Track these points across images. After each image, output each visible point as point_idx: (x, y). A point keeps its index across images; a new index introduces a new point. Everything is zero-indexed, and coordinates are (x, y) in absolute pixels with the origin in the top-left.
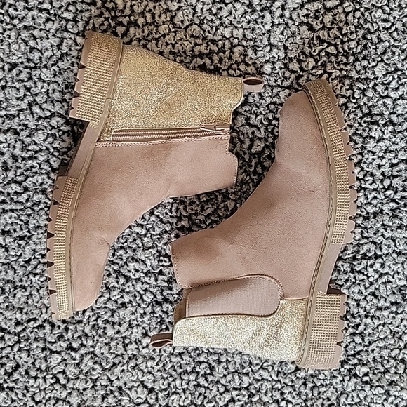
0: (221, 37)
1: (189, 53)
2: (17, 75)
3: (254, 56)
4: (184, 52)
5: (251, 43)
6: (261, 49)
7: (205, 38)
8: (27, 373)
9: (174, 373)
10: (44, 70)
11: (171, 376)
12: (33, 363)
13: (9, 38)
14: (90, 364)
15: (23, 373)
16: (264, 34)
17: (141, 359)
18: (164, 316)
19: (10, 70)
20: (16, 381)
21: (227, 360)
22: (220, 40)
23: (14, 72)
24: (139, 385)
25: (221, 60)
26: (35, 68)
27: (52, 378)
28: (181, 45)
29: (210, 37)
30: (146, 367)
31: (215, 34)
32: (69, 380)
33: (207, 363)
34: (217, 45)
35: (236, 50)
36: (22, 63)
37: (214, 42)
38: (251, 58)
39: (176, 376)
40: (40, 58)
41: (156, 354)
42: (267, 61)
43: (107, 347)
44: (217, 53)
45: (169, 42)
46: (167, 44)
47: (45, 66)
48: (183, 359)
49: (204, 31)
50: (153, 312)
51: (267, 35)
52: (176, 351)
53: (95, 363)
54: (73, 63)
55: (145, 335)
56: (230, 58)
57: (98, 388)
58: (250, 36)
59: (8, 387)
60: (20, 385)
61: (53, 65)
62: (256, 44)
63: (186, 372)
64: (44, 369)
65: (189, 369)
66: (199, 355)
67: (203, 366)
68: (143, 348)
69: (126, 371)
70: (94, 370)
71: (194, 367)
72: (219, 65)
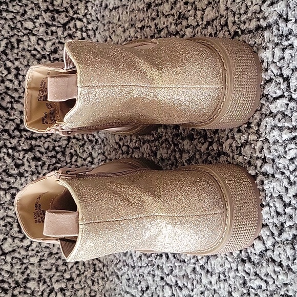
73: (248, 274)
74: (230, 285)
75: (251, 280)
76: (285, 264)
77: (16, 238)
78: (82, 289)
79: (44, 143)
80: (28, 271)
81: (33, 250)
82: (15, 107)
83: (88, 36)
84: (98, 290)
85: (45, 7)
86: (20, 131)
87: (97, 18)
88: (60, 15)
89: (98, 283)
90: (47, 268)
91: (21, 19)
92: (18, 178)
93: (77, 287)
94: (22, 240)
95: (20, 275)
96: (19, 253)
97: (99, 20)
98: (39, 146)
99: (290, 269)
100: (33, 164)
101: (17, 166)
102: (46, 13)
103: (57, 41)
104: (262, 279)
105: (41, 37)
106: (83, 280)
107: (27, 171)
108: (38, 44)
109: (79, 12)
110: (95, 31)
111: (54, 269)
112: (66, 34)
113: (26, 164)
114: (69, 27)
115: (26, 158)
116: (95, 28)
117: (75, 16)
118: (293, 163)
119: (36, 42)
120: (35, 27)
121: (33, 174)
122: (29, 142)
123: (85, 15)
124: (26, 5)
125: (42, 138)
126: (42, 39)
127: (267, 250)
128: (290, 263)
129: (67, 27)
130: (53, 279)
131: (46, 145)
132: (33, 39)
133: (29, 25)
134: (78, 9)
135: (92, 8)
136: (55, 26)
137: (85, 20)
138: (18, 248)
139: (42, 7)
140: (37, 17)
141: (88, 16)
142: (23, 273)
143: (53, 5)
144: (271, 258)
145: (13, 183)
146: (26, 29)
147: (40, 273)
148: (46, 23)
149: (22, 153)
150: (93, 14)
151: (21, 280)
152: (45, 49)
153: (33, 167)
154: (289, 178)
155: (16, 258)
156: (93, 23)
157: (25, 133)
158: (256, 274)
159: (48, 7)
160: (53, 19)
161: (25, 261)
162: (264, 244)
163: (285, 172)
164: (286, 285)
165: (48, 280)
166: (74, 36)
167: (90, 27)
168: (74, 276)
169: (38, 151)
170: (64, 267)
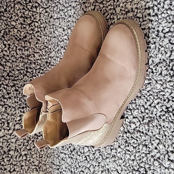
1: (144, 7)
4: (142, 7)
8: (77, 153)
9: (130, 169)
12: (79, 149)
14: (98, 155)
15: (76, 152)
17: (117, 158)
18: (127, 139)
20: (73, 155)
24: (115, 170)
25: (158, 9)
27: (85, 157)
28: (141, 3)
30: (119, 163)
32: (90, 160)
33: (144, 168)
34: (157, 1)
35: (166, 2)
39: (131, 170)
41: (123, 158)
43: (105, 149)
44: (156, 6)
45: (136, 3)
48: (134, 163)
50: (123, 136)
52: (131, 158)
53: (100, 155)
55: (119, 147)
56: (163, 7)
57: (100, 167)
59: (71, 157)
60: (75, 157)
63: (134, 170)
64: (82, 153)
65: (136, 169)
67: (142, 169)
68: (119, 153)
69: (110, 162)
70: (99, 158)
71: (138, 169)
72: (157, 12)
73: (128, 138)
74: (119, 143)
75: (129, 140)
76: (144, 132)
77: (5, 129)
78: (35, 154)
79: (20, 83)
80: (10, 146)
81: (13, 135)
82: (7, 65)
83: (41, 30)
84: (44, 154)
85: (21, 15)
86: (9, 76)
87: (46, 22)
88: (27, 19)
89: (44, 151)
90: (19, 144)
91: (10, 21)
92: (9, 99)
93: (33, 153)
94: (8, 130)
95: (6, 148)
96: (7, 137)
97: (47, 23)
98: (18, 84)
99: (147, 134)
100: (15, 93)
101: (8, 94)
102: (21, 18)
103: (26, 32)
104: (135, 139)
105: (19, 29)
106: (36, 150)
107: (12, 97)
108: (18, 33)
109: (36, 18)
110: (44, 28)
111: (22, 145)
112: (30, 29)
113: (12, 92)
114: (32, 26)
115: (12, 90)
116: (44, 26)
117: (35, 20)
118: (149, 92)
119: (17, 32)
120: (16, 25)
121: (15, 98)
122: (13, 82)
123: (40, 20)
124: (12, 14)
125: (19, 80)
126: (19, 31)
127: (137, 127)
128: (147, 132)
129: (31, 25)
130: (21, 150)
131: (21, 84)
132: (16, 30)
133: (14, 23)
134: (36, 17)
135: (43, 17)
136: (25, 24)
137: (39, 22)
138: (6, 134)
139: (19, 15)
140: (17, 20)
141: (41, 21)
142: (7, 147)
143: (24, 14)
144: (139, 130)
145: (6, 102)
146: (12, 25)
147: (15, 147)
148: (21, 23)
149: (10, 87)
150: (44, 20)
151: (7, 150)
152: (21, 36)
153: (15, 94)
154: (147, 98)
155: (5, 139)
156: (43, 24)
157: (11, 77)
158: (132, 137)
159: (22, 15)
160: (24, 21)
161: (9, 141)
162: (135, 125)
163: (145, 96)
164: (145, 140)
165: (19, 150)
166: (34, 30)
167: (42, 26)
168: (32, 148)
169: (17, 86)
170: (27, 144)
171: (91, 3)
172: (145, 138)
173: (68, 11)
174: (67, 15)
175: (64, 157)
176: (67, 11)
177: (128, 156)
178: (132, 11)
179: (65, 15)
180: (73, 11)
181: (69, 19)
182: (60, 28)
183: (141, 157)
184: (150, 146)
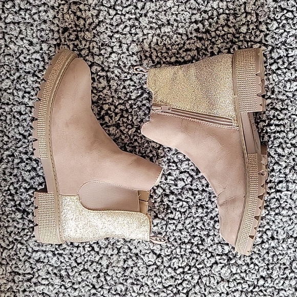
0: (211, 8)
1: (188, 20)
2: (68, 37)
3: (234, 21)
4: (185, 20)
5: (232, 12)
6: (239, 15)
7: (199, 10)
9: (175, 244)
10: (87, 33)
11: (173, 246)
13: (63, 10)
16: (241, 5)
18: (170, 204)
19: (63, 33)
21: (214, 234)
22: (210, 10)
23: (66, 34)
24: (150, 252)
25: (210, 24)
26: (81, 31)
27: (89, 247)
28: (182, 14)
29: (203, 8)
31: (206, 6)
32: (100, 249)
33: (199, 236)
34: (208, 14)
35: (221, 17)
36: (72, 28)
37: (205, 12)
38: (232, 22)
39: (177, 246)
40: (84, 25)
41: (163, 231)
42: (243, 24)
44: (208, 20)
45: (174, 13)
46: (173, 14)
47: (88, 30)
48: (182, 234)
49: (199, 4)
50: (162, 201)
51: (243, 6)
52: (177, 228)
54: (107, 28)
56: (217, 23)
57: (121, 254)
58: (231, 6)
59: (58, 254)
61: (93, 29)
62: (235, 12)
63: (184, 243)
65: (186, 241)
66: (194, 231)
67: (196, 239)
68: (154, 226)
69: (141, 242)
70: (118, 241)
71: (190, 240)
72: (209, 28)
127: (186, 185)
128: (204, 188)
144: (190, 188)
158: (178, 199)
162: (184, 182)
164: (200, 200)
171: (90, 5)
172: (200, 196)
173: (40, 12)
174: (38, 19)
175: (43, 257)
176: (36, 13)
177: (173, 227)
178: (169, 24)
179: (33, 19)
180: (51, 13)
181: (43, 26)
182: (22, 39)
183: (194, 223)
184: (209, 205)
